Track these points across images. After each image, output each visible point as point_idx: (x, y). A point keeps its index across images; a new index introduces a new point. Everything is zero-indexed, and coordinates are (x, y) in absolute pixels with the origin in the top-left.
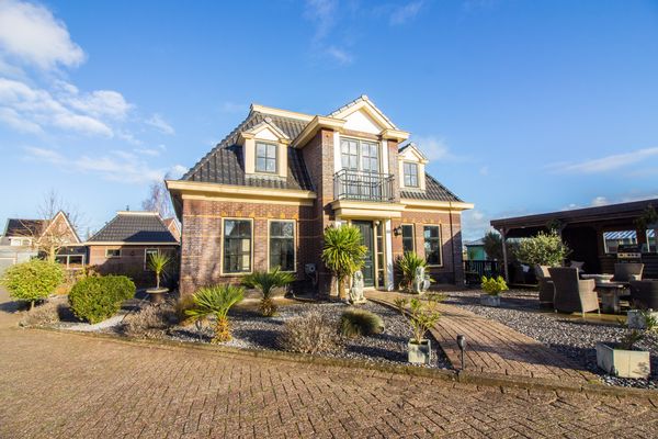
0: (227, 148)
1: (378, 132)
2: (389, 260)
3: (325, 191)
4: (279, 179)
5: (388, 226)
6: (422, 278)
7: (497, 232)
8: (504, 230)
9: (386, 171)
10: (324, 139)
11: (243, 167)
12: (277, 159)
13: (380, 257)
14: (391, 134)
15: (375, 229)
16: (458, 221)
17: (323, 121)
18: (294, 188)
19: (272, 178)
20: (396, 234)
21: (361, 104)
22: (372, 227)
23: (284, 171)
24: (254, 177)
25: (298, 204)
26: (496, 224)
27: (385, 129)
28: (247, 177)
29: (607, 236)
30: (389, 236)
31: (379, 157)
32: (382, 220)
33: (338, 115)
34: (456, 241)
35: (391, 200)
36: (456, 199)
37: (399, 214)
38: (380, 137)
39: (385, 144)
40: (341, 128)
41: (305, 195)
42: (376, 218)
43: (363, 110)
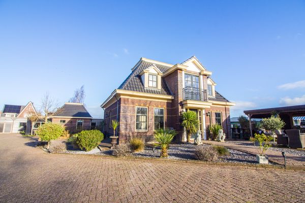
0: (135, 76)
1: (199, 71)
2: (204, 127)
3: (179, 96)
4: (158, 90)
5: (204, 112)
6: (222, 135)
7: (247, 116)
8: (250, 115)
9: (202, 88)
10: (179, 74)
11: (143, 85)
12: (157, 82)
13: (201, 125)
14: (205, 73)
15: (198, 113)
16: (229, 111)
17: (179, 66)
18: (164, 94)
19: (155, 90)
20: (207, 115)
21: (193, 59)
22: (197, 112)
23: (160, 87)
24: (148, 89)
25: (166, 101)
26: (246, 112)
27: (202, 71)
28: (145, 89)
29: (294, 118)
30: (204, 117)
31: (199, 82)
32: (202, 109)
33: (185, 64)
34: (228, 119)
35: (205, 100)
36: (228, 101)
37: (209, 107)
38: (200, 73)
39: (201, 76)
40: (186, 70)
41: (170, 97)
42: (199, 108)
43: (193, 62)
